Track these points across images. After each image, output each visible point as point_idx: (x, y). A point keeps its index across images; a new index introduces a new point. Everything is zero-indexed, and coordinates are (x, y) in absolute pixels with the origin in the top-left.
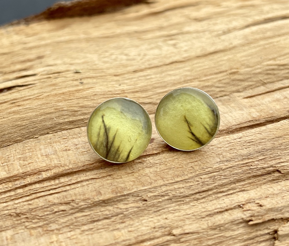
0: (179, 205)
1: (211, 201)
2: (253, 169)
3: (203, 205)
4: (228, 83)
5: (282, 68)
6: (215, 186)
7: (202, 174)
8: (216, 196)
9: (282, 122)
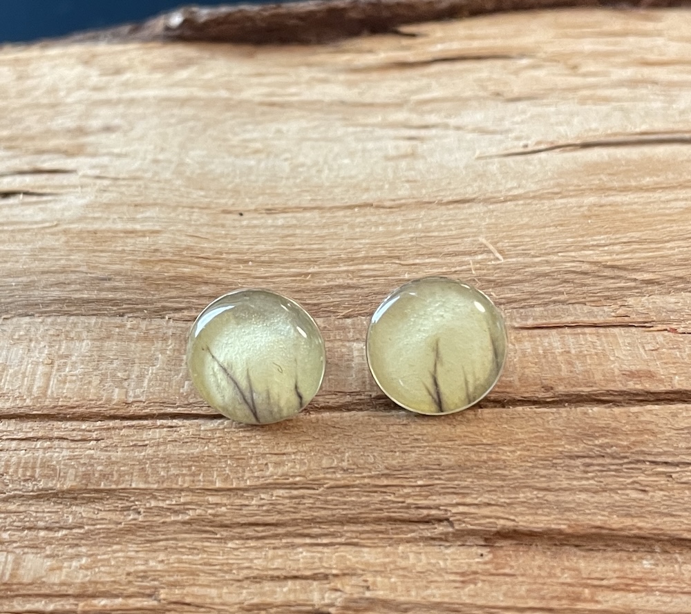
0: (202, 540)
2: (394, 502)
6: (296, 519)
7: (278, 486)
8: (289, 541)
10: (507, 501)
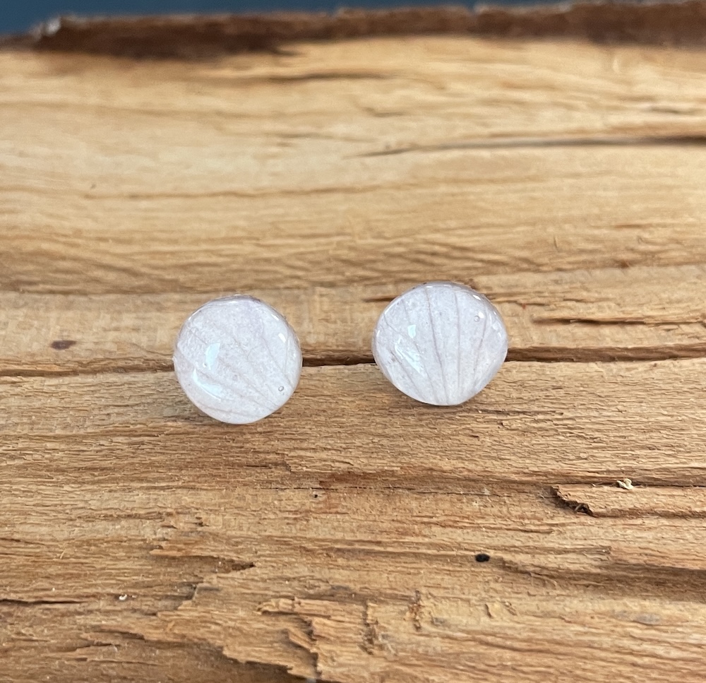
0: (37, 483)
1: (110, 491)
2: (232, 447)
3: (88, 496)
4: (318, 263)
5: (457, 254)
6: (132, 464)
7: (118, 434)
8: (125, 484)
10: (344, 446)
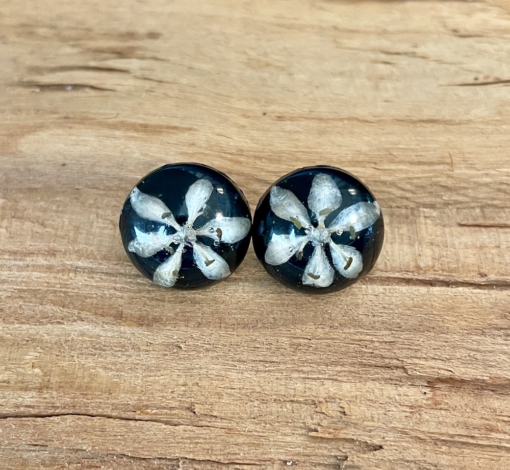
1: (277, 379)
2: (365, 352)
6: (293, 360)
7: (282, 335)
8: (287, 374)
9: (461, 289)
10: (448, 357)
